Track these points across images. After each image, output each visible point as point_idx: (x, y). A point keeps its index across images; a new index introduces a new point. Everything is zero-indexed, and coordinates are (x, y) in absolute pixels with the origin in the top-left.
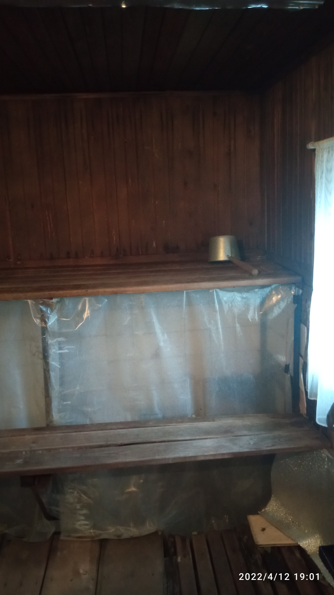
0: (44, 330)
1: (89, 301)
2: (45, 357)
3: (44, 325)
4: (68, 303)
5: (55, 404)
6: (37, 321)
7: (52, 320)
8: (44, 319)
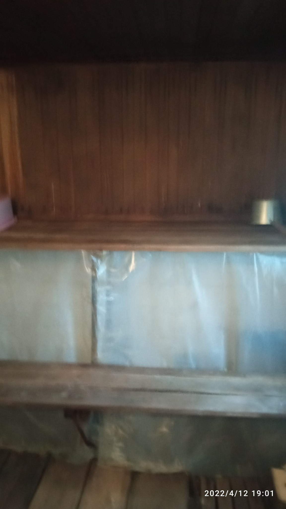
0: (94, 279)
1: (135, 255)
2: (94, 302)
3: (94, 275)
4: (117, 255)
5: (100, 345)
6: (88, 270)
7: (102, 270)
8: (94, 269)
